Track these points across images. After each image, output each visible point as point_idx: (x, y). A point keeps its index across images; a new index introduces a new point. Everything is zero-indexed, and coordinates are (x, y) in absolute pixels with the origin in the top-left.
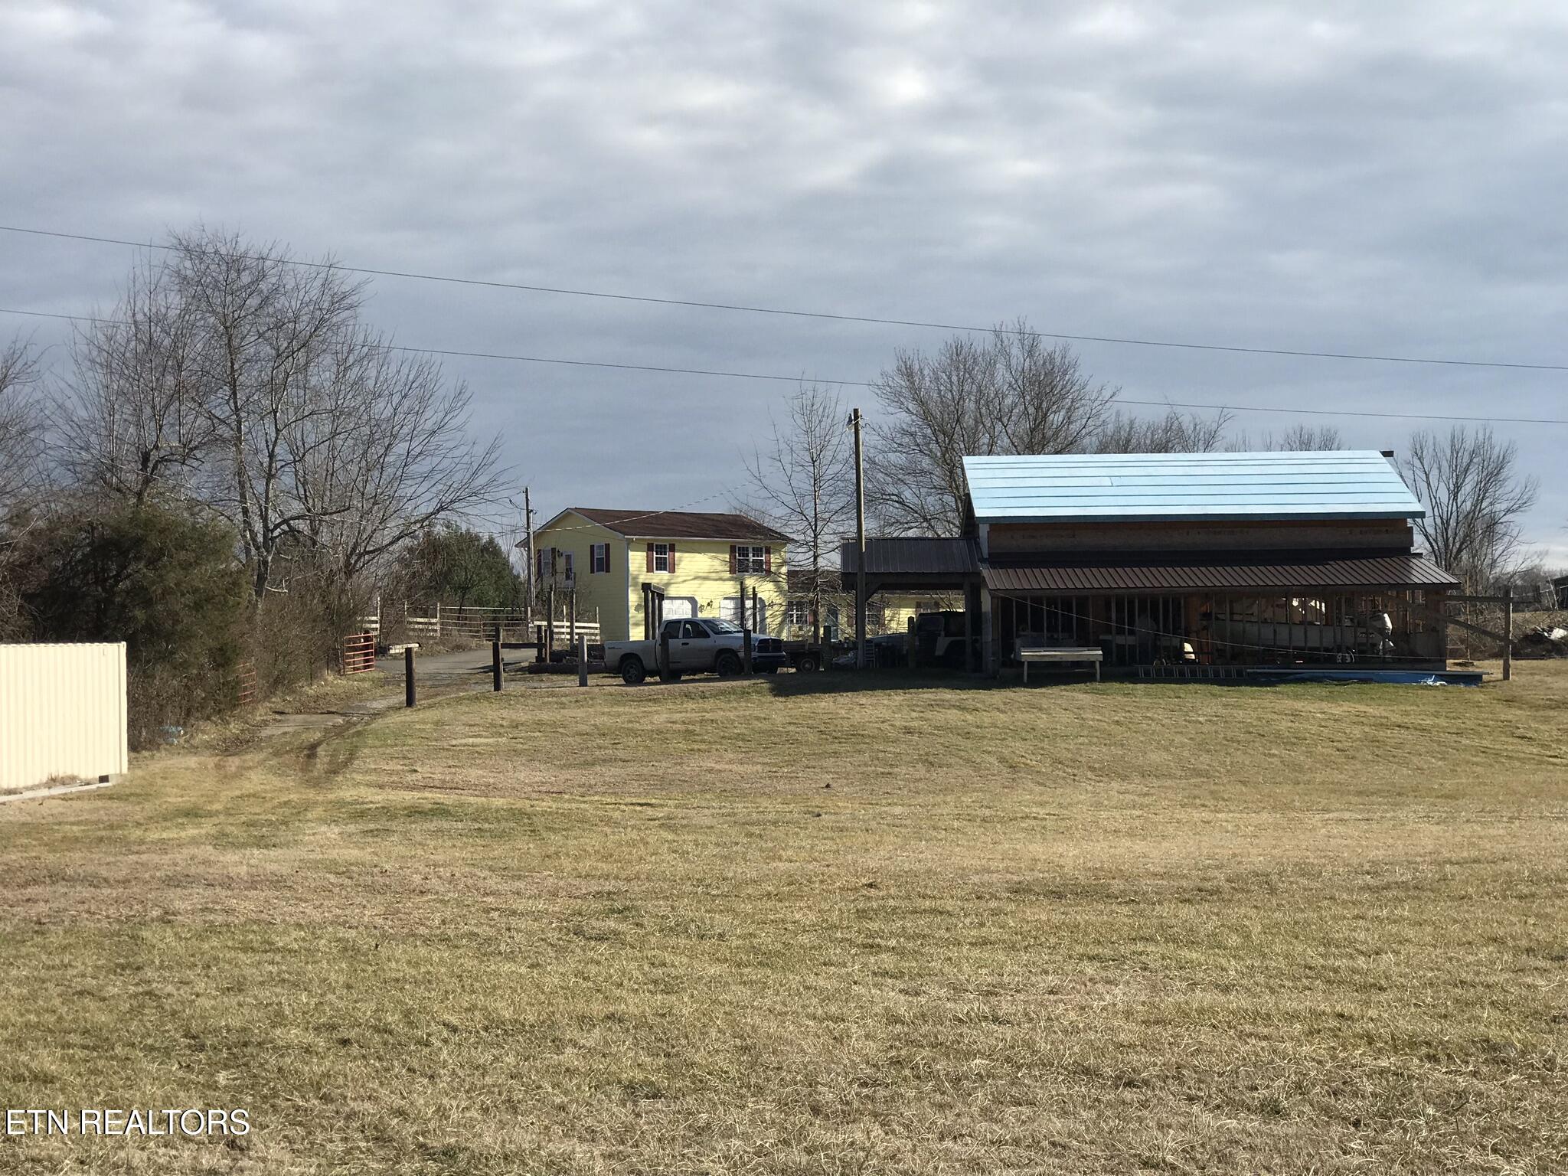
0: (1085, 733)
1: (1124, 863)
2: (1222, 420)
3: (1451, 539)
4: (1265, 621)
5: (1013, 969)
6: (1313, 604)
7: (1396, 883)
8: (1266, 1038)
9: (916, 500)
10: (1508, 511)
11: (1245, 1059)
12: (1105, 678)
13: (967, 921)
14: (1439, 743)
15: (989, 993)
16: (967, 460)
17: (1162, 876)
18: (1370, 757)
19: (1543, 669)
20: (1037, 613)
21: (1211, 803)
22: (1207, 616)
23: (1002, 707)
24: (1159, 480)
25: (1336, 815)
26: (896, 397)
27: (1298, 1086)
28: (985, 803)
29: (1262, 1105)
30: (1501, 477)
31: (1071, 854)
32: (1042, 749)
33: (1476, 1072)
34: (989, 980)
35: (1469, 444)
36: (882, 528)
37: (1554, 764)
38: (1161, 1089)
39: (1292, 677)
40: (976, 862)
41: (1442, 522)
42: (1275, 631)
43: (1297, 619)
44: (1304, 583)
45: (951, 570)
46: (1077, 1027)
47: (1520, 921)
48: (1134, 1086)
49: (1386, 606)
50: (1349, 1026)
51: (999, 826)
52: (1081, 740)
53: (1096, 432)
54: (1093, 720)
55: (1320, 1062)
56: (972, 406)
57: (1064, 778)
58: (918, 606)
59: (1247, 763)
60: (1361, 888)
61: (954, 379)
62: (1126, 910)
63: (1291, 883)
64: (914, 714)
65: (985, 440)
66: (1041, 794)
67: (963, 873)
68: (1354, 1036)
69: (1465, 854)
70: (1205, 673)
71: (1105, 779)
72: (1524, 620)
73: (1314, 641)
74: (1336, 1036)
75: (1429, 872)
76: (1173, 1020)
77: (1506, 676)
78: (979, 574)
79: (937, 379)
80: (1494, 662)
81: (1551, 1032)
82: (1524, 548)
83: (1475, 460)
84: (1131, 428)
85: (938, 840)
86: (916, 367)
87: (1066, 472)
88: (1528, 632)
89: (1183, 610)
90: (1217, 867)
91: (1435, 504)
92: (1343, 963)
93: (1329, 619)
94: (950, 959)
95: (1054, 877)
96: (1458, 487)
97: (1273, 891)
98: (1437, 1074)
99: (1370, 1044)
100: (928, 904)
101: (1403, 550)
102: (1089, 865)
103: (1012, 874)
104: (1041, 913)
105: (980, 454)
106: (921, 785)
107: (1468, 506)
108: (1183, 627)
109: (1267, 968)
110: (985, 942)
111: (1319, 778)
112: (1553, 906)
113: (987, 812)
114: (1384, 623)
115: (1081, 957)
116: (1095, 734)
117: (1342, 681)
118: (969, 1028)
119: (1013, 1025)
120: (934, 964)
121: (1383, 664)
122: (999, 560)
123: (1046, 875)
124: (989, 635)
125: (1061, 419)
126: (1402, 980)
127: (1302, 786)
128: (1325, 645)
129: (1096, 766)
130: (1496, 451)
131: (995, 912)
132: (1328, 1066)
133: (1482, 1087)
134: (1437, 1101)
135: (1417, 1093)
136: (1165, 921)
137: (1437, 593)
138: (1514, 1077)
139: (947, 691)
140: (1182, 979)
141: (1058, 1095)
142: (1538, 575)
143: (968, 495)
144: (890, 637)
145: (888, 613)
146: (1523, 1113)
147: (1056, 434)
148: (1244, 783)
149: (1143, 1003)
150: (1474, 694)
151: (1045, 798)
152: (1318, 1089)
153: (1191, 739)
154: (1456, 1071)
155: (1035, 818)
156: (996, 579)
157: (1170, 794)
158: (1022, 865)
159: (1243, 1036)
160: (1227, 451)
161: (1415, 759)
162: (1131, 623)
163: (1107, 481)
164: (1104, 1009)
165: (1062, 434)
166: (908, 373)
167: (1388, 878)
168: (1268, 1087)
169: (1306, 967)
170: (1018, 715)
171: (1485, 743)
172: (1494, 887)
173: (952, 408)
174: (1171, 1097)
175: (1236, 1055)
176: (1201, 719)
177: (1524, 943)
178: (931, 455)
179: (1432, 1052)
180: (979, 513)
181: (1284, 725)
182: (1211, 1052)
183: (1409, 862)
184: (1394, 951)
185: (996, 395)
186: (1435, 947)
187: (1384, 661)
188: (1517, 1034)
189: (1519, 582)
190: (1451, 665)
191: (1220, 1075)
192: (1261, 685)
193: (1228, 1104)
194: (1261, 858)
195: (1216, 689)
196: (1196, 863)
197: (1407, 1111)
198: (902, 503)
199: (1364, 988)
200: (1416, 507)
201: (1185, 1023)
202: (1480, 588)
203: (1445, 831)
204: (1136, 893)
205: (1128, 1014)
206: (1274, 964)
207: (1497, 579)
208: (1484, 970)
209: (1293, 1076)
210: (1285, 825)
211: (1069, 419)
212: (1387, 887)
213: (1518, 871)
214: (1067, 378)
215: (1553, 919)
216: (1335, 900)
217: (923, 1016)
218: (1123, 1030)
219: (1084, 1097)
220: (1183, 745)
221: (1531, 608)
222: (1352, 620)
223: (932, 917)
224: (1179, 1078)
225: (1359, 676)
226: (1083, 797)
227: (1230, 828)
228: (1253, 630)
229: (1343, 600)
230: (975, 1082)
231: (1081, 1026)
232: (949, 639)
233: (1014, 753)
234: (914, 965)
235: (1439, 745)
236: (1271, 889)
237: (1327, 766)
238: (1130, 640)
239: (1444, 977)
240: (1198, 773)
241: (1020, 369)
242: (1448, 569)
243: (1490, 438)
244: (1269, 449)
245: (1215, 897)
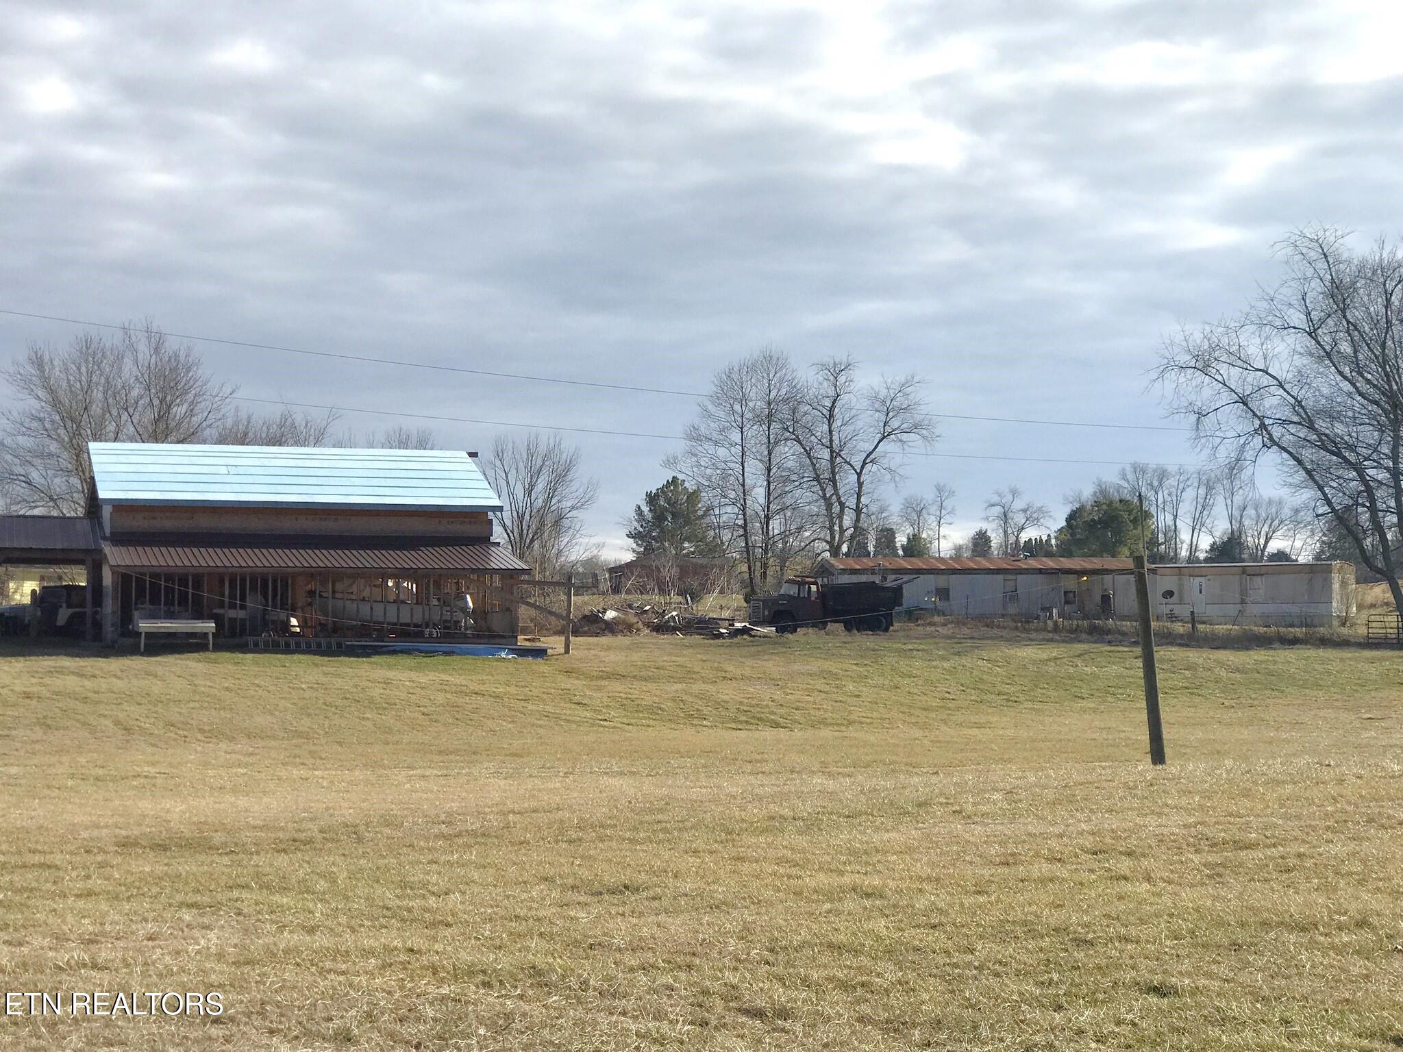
0: (197, 698)
1: (226, 817)
2: (331, 419)
3: (525, 532)
4: (363, 599)
5: (115, 917)
6: (405, 584)
7: (467, 831)
8: (343, 973)
9: (42, 481)
10: (573, 508)
11: (323, 993)
12: (218, 648)
13: (74, 874)
14: (510, 709)
15: (91, 942)
16: (93, 446)
17: (261, 828)
18: (450, 721)
19: (597, 645)
20: (155, 588)
21: (310, 761)
22: (311, 593)
23: (119, 673)
24: (272, 471)
25: (419, 772)
26: (26, 383)
27: (369, 1015)
28: (98, 763)
29: (335, 1034)
30: (568, 478)
31: (178, 810)
32: (156, 712)
33: (522, 995)
34: (91, 929)
35: (542, 449)
36: (8, 506)
37: (605, 727)
38: (246, 1024)
39: (385, 649)
40: (86, 819)
41: (518, 515)
42: (372, 608)
43: (392, 598)
44: (399, 566)
45: (74, 546)
46: (172, 970)
47: (567, 862)
48: (221, 1023)
49: (468, 588)
50: (418, 960)
51: (111, 784)
52: (192, 705)
53: (216, 424)
54: (205, 686)
55: (389, 993)
56: (100, 396)
57: (175, 740)
58: (42, 579)
59: (343, 725)
60: (436, 836)
61: (84, 369)
62: (226, 860)
63: (376, 832)
64: (33, 681)
65: (111, 427)
66: (153, 755)
67: (73, 828)
68: (422, 968)
69: (526, 805)
70: (309, 645)
71: (214, 740)
72: (583, 603)
73: (405, 618)
74: (405, 968)
75: (495, 822)
76: (261, 960)
77: (567, 651)
78: (100, 551)
79: (67, 370)
80: (557, 638)
81: (587, 958)
82: (585, 540)
83: (547, 463)
84: (249, 422)
85: (51, 798)
86: (46, 358)
87: (186, 460)
88: (587, 613)
89: (290, 589)
90: (311, 820)
91: (513, 500)
92: (416, 904)
93: (420, 599)
94: (55, 910)
95: (161, 832)
96: (532, 487)
97: (360, 840)
98: (490, 999)
99: (434, 974)
100: (37, 859)
101: (484, 540)
102: (195, 819)
103: (120, 828)
104: (145, 865)
105: (106, 441)
106: (37, 747)
107: (539, 503)
108: (289, 604)
109: (349, 910)
110: (90, 894)
111: (406, 739)
112: (596, 848)
113: (100, 772)
114: (467, 603)
115: (181, 905)
116: (206, 699)
117: (430, 653)
118: (69, 975)
119: (111, 971)
120: (38, 915)
121: (464, 638)
122: (122, 539)
123: (153, 829)
124: (109, 607)
125: (183, 411)
126: (466, 916)
127: (391, 746)
128: (415, 621)
129: (207, 728)
130: (564, 456)
131: (101, 865)
132: (397, 996)
133: (528, 1008)
134: (488, 1022)
135: (472, 1016)
136: (260, 869)
137: (512, 577)
138: (555, 998)
139: (65, 658)
140: (273, 922)
141: (149, 1034)
142: (596, 564)
143: (93, 478)
144: (12, 608)
145: (12, 585)
146: (560, 1030)
147: (179, 424)
148: (340, 744)
149: (235, 946)
150: (539, 665)
151: (157, 758)
152: (386, 1017)
153: (293, 704)
154: (506, 995)
155: (146, 777)
156: (117, 557)
157: (273, 754)
158: (131, 821)
159: (323, 972)
160: (334, 446)
161: (489, 722)
162: (243, 598)
163: (224, 470)
164: (198, 952)
165: (185, 425)
166: (38, 362)
167: (460, 827)
168: (342, 1017)
169: (383, 907)
170: (134, 681)
171: (548, 708)
172: (549, 833)
173: (80, 397)
174: (254, 1031)
175: (316, 990)
176: (304, 686)
177: (571, 881)
178: (59, 440)
179: (487, 979)
180: (102, 494)
181: (377, 692)
182: (294, 988)
183: (479, 813)
184: (461, 891)
185: (123, 387)
186: (495, 886)
187: (465, 636)
188: (559, 960)
189: (581, 570)
190: (522, 641)
191: (300, 1009)
192: (358, 656)
193: (305, 1035)
194: (351, 811)
195: (318, 659)
196: (293, 816)
197: (462, 1032)
198: (29, 483)
199: (434, 924)
200: (496, 502)
201: (272, 962)
202: (547, 573)
203: (511, 785)
204: (236, 845)
205: (220, 957)
206: (356, 906)
207: (562, 567)
208: (536, 905)
209: (364, 1007)
210: (375, 782)
211: (191, 412)
212: (459, 835)
213: (569, 818)
214: (190, 374)
215: (595, 859)
216: (414, 847)
217: (25, 964)
218: (215, 971)
219: (173, 1036)
220: (286, 710)
221: (590, 592)
222: (439, 600)
223: (40, 871)
224: (262, 1014)
225: (441, 649)
226: (193, 757)
227: (325, 784)
228: (351, 607)
229: (432, 582)
230: (70, 1026)
231: (175, 969)
232: (71, 611)
233: (128, 716)
234: (19, 916)
235: (509, 710)
236: (358, 838)
237: (413, 728)
238: (241, 614)
239: (502, 913)
240: (299, 735)
241: (147, 365)
242: (521, 557)
243: (560, 444)
244: (372, 446)
245: (308, 847)
